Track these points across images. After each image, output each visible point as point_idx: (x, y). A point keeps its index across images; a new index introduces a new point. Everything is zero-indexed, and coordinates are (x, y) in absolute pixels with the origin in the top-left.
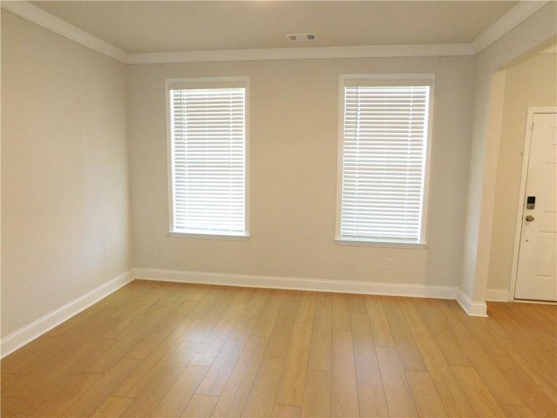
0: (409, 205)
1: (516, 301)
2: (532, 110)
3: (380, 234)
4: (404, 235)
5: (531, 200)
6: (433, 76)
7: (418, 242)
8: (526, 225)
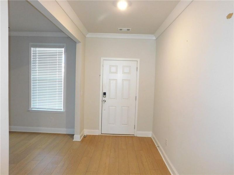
0: (58, 96)
1: (102, 135)
2: (102, 59)
3: (48, 107)
4: (57, 108)
5: (105, 94)
6: (65, 44)
7: (62, 111)
8: (104, 104)
